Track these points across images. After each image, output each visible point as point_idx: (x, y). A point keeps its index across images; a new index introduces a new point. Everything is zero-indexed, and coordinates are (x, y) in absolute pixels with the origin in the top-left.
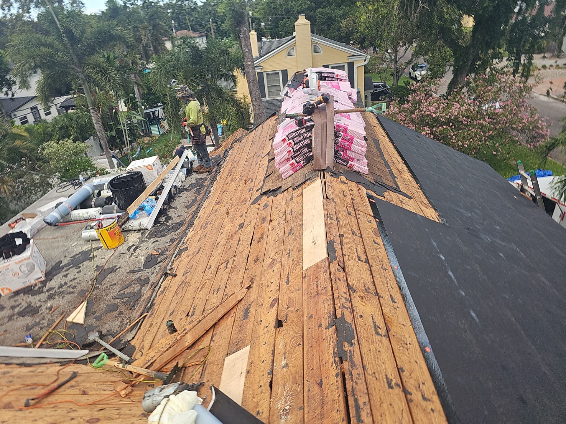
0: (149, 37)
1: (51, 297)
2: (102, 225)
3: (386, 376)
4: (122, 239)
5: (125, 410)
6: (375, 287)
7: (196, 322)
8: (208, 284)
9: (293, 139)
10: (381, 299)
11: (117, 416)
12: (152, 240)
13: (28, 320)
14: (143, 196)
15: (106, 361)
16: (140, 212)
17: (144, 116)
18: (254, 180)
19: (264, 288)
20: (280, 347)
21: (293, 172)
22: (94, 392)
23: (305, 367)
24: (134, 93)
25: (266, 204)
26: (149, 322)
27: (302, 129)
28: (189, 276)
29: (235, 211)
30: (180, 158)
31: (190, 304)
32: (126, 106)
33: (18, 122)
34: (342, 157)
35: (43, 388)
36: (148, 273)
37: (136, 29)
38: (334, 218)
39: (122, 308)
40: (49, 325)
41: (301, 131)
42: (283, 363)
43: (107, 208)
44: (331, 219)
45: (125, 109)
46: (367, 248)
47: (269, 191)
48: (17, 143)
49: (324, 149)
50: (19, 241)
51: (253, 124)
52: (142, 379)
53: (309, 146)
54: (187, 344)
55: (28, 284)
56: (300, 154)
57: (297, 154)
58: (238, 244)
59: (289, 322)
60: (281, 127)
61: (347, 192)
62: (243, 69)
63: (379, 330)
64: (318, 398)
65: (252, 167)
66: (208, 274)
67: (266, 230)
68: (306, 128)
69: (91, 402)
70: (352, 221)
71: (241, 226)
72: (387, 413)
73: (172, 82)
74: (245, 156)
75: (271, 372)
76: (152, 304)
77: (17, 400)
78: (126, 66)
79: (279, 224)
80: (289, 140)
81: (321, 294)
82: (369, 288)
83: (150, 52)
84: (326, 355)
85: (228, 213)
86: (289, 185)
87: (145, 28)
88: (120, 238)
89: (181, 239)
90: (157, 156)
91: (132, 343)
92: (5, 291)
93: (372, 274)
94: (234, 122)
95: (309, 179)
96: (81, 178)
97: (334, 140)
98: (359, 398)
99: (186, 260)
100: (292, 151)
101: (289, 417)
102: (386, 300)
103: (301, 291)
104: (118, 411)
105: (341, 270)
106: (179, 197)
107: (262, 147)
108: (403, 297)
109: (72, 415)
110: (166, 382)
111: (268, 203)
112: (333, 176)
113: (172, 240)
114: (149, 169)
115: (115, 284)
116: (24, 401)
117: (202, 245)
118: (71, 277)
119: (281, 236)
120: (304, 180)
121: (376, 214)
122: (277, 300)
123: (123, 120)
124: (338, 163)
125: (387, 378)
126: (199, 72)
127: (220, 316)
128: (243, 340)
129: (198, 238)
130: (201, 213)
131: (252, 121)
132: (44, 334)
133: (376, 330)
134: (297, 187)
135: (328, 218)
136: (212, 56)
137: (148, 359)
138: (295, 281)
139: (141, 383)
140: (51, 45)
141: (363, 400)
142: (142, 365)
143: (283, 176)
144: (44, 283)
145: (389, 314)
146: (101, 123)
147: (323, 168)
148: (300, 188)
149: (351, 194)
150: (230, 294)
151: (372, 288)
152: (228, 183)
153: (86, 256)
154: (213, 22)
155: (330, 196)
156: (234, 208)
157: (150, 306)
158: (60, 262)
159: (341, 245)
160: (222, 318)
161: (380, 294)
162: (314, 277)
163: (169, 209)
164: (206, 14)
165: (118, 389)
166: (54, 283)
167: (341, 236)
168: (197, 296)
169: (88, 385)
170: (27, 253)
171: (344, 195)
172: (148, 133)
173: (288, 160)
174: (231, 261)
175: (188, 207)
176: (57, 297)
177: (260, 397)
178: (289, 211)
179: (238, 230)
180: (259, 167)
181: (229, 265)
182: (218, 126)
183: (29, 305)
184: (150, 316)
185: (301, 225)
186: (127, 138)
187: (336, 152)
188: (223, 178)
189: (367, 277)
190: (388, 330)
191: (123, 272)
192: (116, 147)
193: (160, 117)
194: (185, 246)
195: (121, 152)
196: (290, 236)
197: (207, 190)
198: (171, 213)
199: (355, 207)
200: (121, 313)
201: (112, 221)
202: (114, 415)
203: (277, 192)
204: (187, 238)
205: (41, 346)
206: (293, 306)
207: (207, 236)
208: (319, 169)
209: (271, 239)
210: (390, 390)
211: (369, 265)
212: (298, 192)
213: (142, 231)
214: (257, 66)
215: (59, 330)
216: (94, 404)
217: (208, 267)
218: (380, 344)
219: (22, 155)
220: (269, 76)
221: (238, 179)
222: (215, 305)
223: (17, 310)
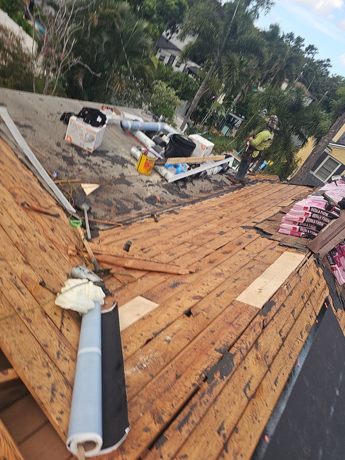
0: (278, 70)
1: (86, 165)
2: (147, 154)
3: (224, 422)
4: (149, 172)
5: (62, 261)
6: (273, 361)
7: (143, 258)
8: (170, 245)
9: (313, 213)
10: (269, 372)
11: (55, 260)
12: (164, 189)
13: (64, 164)
14: (183, 159)
15: (79, 227)
16: (173, 167)
17: (227, 116)
18: (258, 214)
19: (200, 283)
20: (176, 326)
21: (290, 234)
22: (57, 235)
23: (179, 356)
24: (235, 97)
25: (251, 235)
26: (119, 231)
27: (326, 212)
28: (164, 229)
29: (227, 221)
30: (225, 158)
31: (149, 245)
32: (223, 100)
33: (158, 56)
34: (334, 256)
35: (37, 205)
36: (144, 205)
37: (274, 58)
38: (290, 290)
39: (113, 209)
40: (71, 178)
41: (324, 213)
42: (168, 338)
43: (158, 148)
44: (287, 288)
45: (221, 102)
46: (292, 331)
47: (261, 230)
48: (148, 67)
49: (329, 239)
50: (99, 119)
51: (287, 181)
52: (86, 255)
53: (319, 228)
54: (126, 265)
55: (82, 146)
56: (307, 227)
57: (305, 225)
58: (210, 241)
59: (196, 319)
60: (311, 197)
61: (315, 282)
62: (318, 141)
63: (248, 389)
64: (168, 383)
65: (264, 205)
66: (176, 240)
67: (235, 251)
68: (330, 214)
69: (51, 238)
70: (300, 304)
71: (222, 233)
72: (201, 444)
73: (264, 110)
74: (265, 194)
75: (156, 335)
76: (130, 224)
77: (21, 197)
78: (247, 76)
79: (248, 256)
80: (310, 211)
81: (233, 326)
82: (268, 357)
83: (269, 81)
84: (199, 365)
85: (221, 218)
86: (279, 239)
87: (281, 62)
88: (148, 171)
89: (180, 205)
90: (213, 145)
91: (100, 232)
92: (69, 139)
93: (279, 351)
94: (277, 169)
95: (297, 248)
96: (161, 117)
97: (342, 240)
98: (193, 415)
99: (171, 220)
100: (304, 220)
101: (140, 372)
102: (271, 377)
103: (221, 310)
104: (58, 258)
105: (262, 326)
106: (202, 181)
107: (283, 200)
108: (285, 389)
109: (37, 234)
110: (96, 272)
111: (253, 236)
112: (315, 262)
113: (174, 201)
114: (202, 148)
115: (122, 192)
116: (23, 201)
117: (188, 221)
118: (105, 165)
119: (242, 264)
120: (293, 246)
121: (320, 317)
122: (201, 298)
123: (213, 107)
124: (328, 258)
125: (222, 424)
126: (287, 118)
127: (159, 269)
128: (158, 298)
129: (190, 214)
130: (205, 202)
131: (289, 179)
132: (65, 180)
133: (246, 387)
134: (284, 246)
135: (286, 286)
136: (306, 115)
137: (99, 249)
138: (224, 301)
139: (83, 258)
140: (217, 26)
141: (194, 418)
142: (93, 249)
143: (281, 229)
144: (89, 154)
145: (264, 388)
146: (200, 97)
147: (314, 250)
148: (285, 248)
149: (316, 287)
150: (177, 264)
151: (270, 359)
152: (238, 200)
153: (123, 162)
154: (327, 95)
155: (301, 273)
156: (228, 219)
157: (127, 223)
158: (108, 152)
159: (278, 311)
160: (159, 272)
161: (271, 369)
162: (239, 311)
163: (190, 182)
164: (328, 86)
165: (69, 247)
166: (95, 159)
167: (283, 305)
168: (158, 246)
169: (58, 228)
170: (97, 130)
171: (311, 283)
172: (219, 128)
173: (295, 223)
174: (195, 247)
175: (201, 191)
176: (88, 168)
177: (136, 340)
178: (262, 254)
179: (217, 234)
180: (269, 209)
181: (192, 248)
182: (265, 162)
183: (72, 157)
184: (122, 228)
185: (262, 272)
186: (205, 120)
187: (334, 250)
188: (238, 194)
189: (273, 349)
190: (253, 396)
191: (132, 190)
192: (194, 120)
193: (235, 125)
194: (178, 212)
195: (194, 125)
196: (247, 270)
197: (222, 192)
198: (189, 185)
199: (311, 297)
200: (110, 211)
201: (154, 156)
202: (54, 258)
203: (265, 235)
204: (183, 208)
205: (57, 184)
206: (207, 313)
207: (196, 218)
208: (311, 249)
209: (234, 259)
210: (217, 434)
211: (283, 343)
212: (281, 249)
213: (163, 179)
214: (328, 147)
215: (73, 186)
216: (52, 241)
217: (179, 236)
218: (240, 399)
219: (143, 76)
220: (330, 160)
221: (247, 204)
222: (162, 261)
223: (64, 154)
